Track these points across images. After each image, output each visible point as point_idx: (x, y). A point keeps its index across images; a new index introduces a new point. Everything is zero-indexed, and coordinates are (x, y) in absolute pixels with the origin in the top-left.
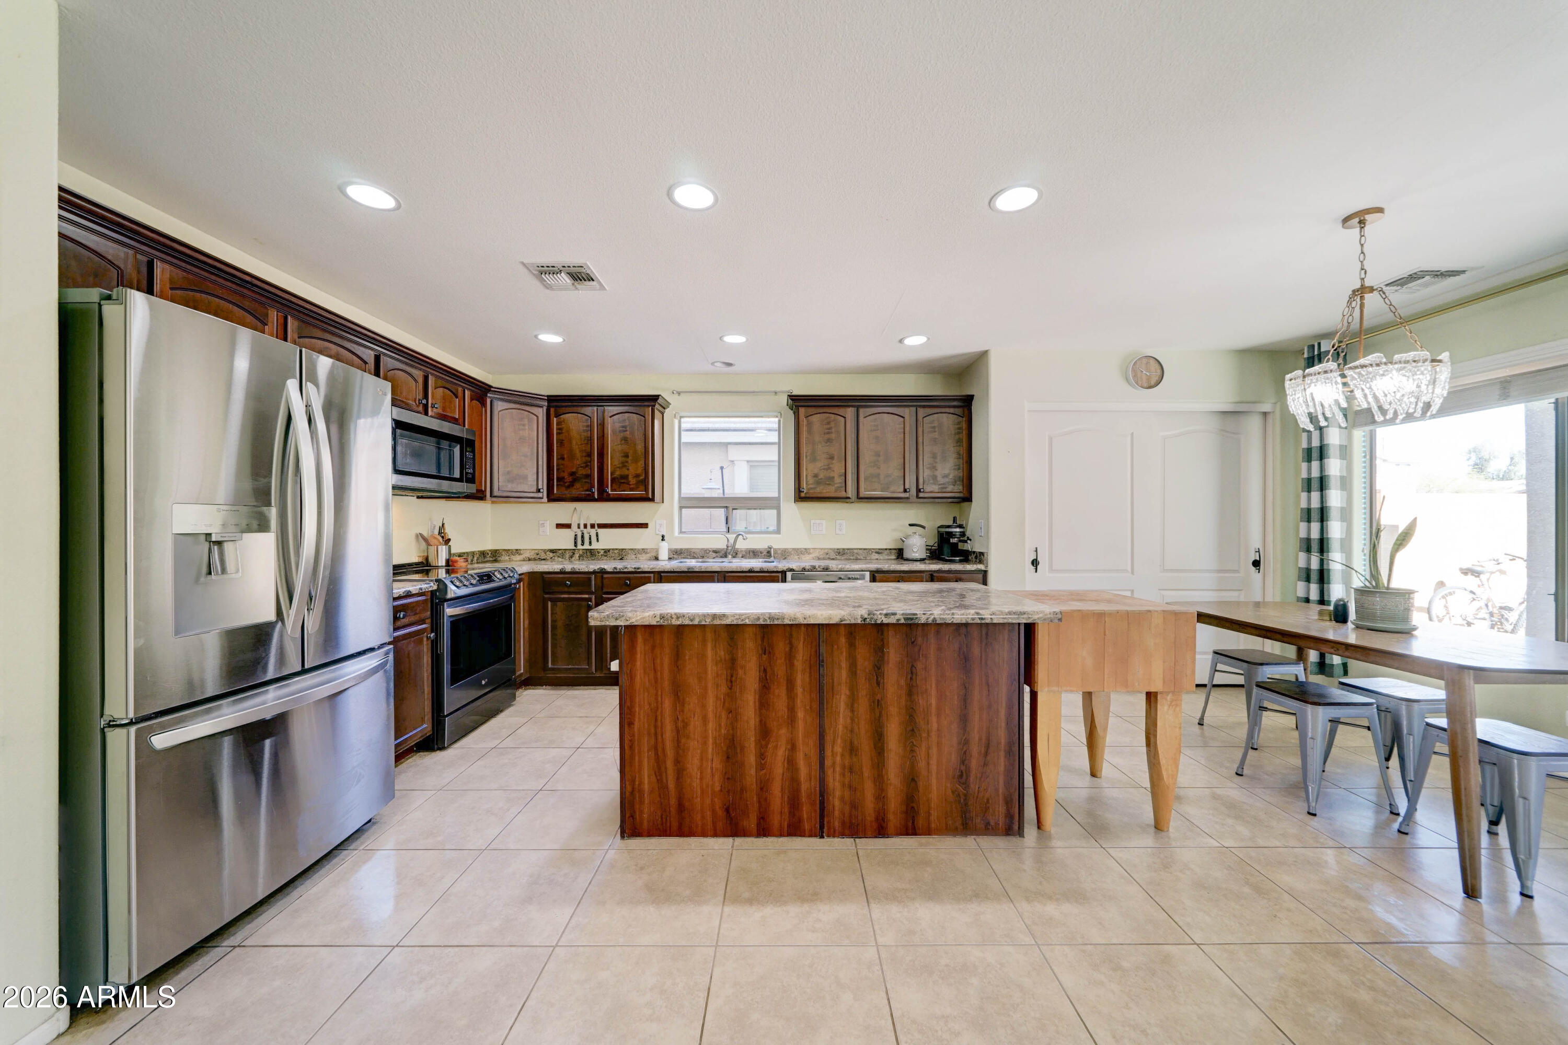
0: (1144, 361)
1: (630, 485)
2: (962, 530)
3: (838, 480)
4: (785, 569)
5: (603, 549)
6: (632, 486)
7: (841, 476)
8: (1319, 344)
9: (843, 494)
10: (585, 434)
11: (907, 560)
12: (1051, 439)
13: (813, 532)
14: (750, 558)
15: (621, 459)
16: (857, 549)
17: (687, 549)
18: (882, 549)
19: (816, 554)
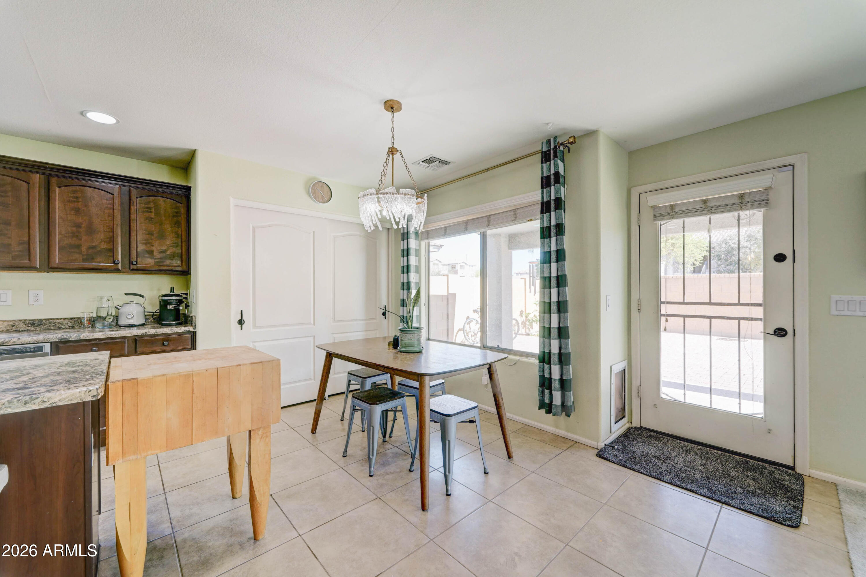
0: (320, 185)
7: (21, 244)
9: (25, 263)
11: (117, 326)
12: (254, 229)
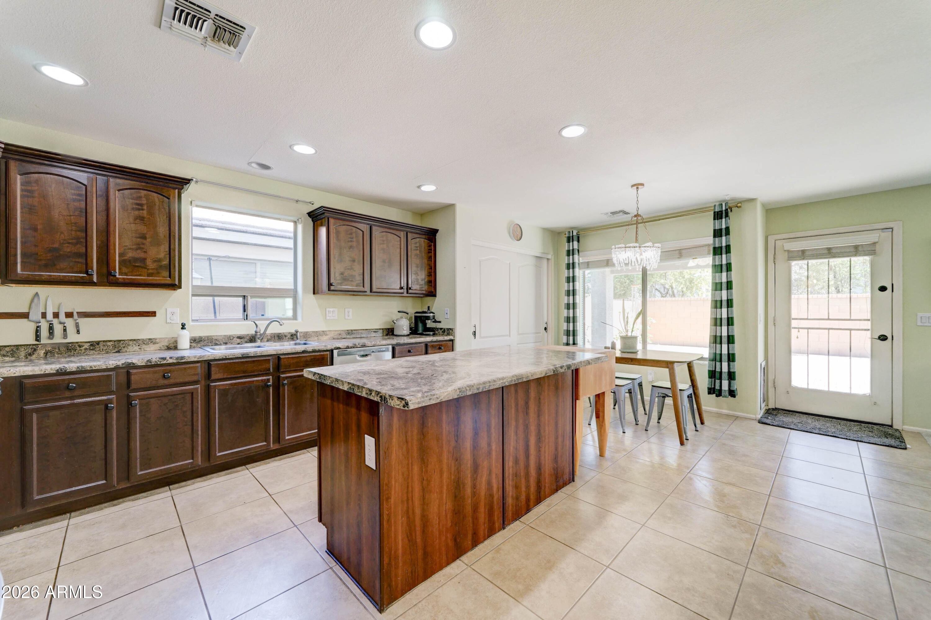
0: (516, 226)
1: (148, 269)
2: (433, 315)
3: (359, 278)
4: (333, 347)
5: (89, 342)
6: (151, 271)
7: (360, 275)
8: (572, 231)
9: (361, 289)
10: (77, 204)
11: (396, 336)
12: (480, 262)
13: (328, 318)
14: (275, 342)
15: (134, 239)
16: (361, 330)
17: (208, 337)
18: (377, 329)
19: (332, 335)
